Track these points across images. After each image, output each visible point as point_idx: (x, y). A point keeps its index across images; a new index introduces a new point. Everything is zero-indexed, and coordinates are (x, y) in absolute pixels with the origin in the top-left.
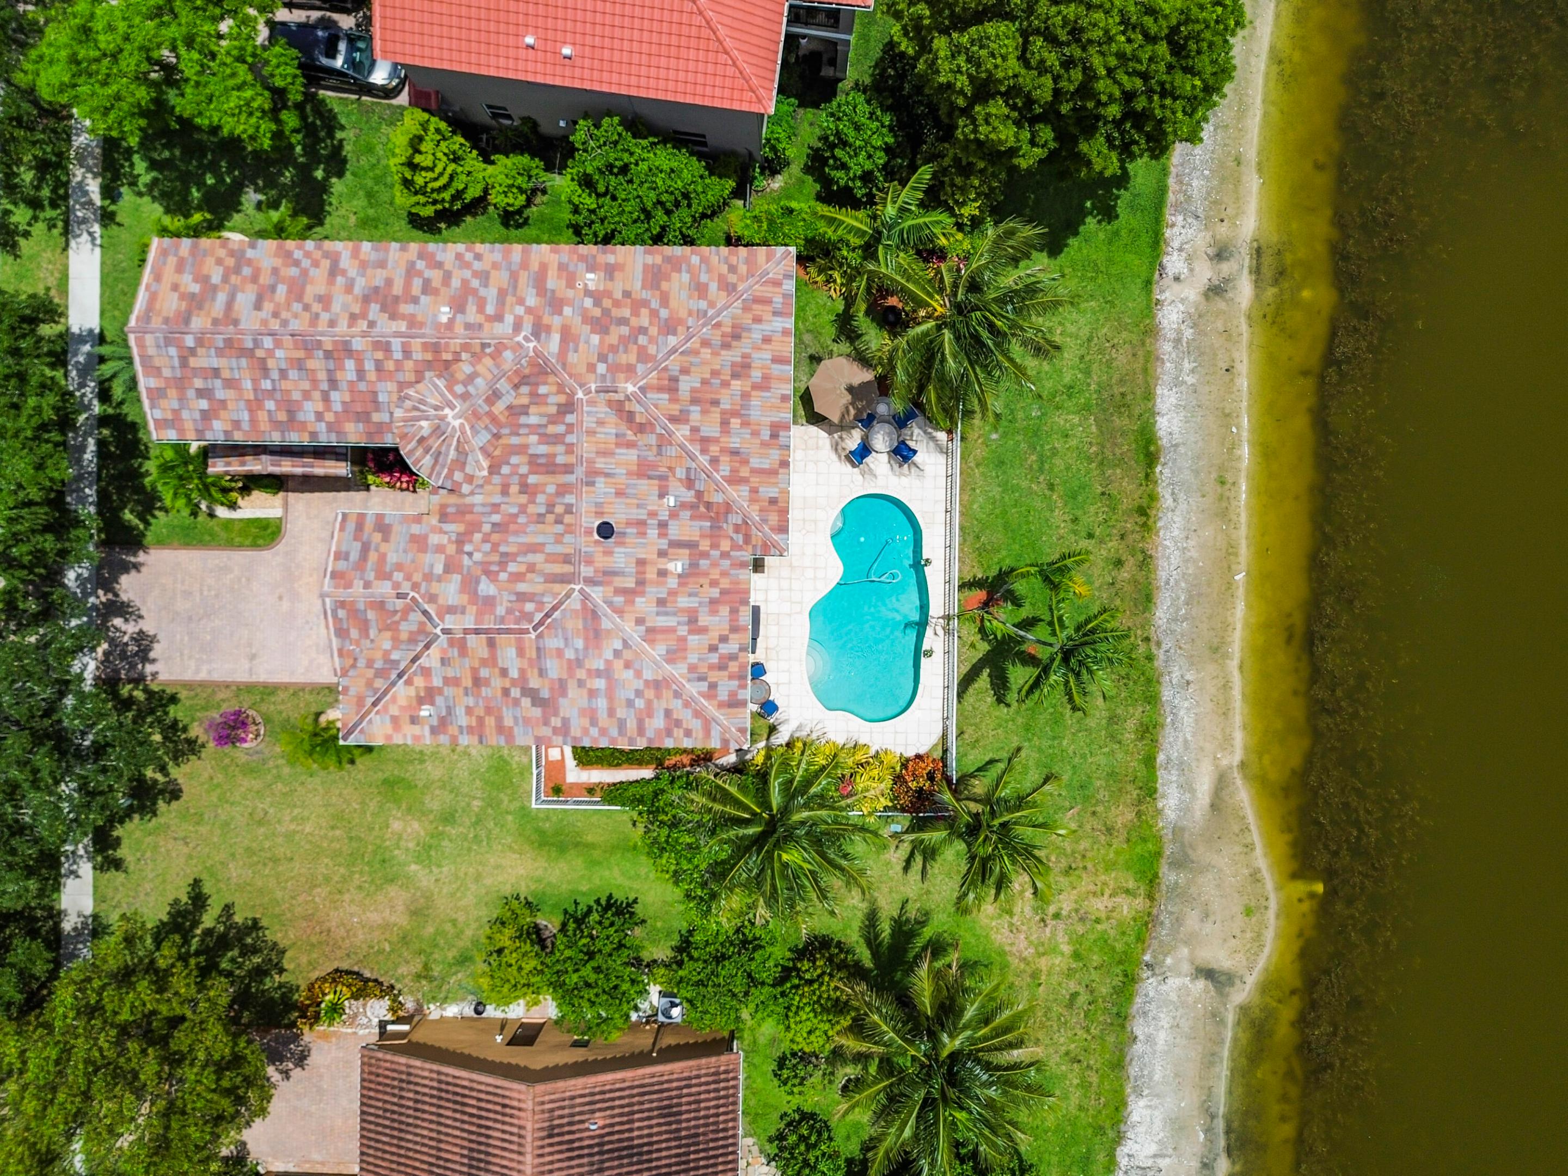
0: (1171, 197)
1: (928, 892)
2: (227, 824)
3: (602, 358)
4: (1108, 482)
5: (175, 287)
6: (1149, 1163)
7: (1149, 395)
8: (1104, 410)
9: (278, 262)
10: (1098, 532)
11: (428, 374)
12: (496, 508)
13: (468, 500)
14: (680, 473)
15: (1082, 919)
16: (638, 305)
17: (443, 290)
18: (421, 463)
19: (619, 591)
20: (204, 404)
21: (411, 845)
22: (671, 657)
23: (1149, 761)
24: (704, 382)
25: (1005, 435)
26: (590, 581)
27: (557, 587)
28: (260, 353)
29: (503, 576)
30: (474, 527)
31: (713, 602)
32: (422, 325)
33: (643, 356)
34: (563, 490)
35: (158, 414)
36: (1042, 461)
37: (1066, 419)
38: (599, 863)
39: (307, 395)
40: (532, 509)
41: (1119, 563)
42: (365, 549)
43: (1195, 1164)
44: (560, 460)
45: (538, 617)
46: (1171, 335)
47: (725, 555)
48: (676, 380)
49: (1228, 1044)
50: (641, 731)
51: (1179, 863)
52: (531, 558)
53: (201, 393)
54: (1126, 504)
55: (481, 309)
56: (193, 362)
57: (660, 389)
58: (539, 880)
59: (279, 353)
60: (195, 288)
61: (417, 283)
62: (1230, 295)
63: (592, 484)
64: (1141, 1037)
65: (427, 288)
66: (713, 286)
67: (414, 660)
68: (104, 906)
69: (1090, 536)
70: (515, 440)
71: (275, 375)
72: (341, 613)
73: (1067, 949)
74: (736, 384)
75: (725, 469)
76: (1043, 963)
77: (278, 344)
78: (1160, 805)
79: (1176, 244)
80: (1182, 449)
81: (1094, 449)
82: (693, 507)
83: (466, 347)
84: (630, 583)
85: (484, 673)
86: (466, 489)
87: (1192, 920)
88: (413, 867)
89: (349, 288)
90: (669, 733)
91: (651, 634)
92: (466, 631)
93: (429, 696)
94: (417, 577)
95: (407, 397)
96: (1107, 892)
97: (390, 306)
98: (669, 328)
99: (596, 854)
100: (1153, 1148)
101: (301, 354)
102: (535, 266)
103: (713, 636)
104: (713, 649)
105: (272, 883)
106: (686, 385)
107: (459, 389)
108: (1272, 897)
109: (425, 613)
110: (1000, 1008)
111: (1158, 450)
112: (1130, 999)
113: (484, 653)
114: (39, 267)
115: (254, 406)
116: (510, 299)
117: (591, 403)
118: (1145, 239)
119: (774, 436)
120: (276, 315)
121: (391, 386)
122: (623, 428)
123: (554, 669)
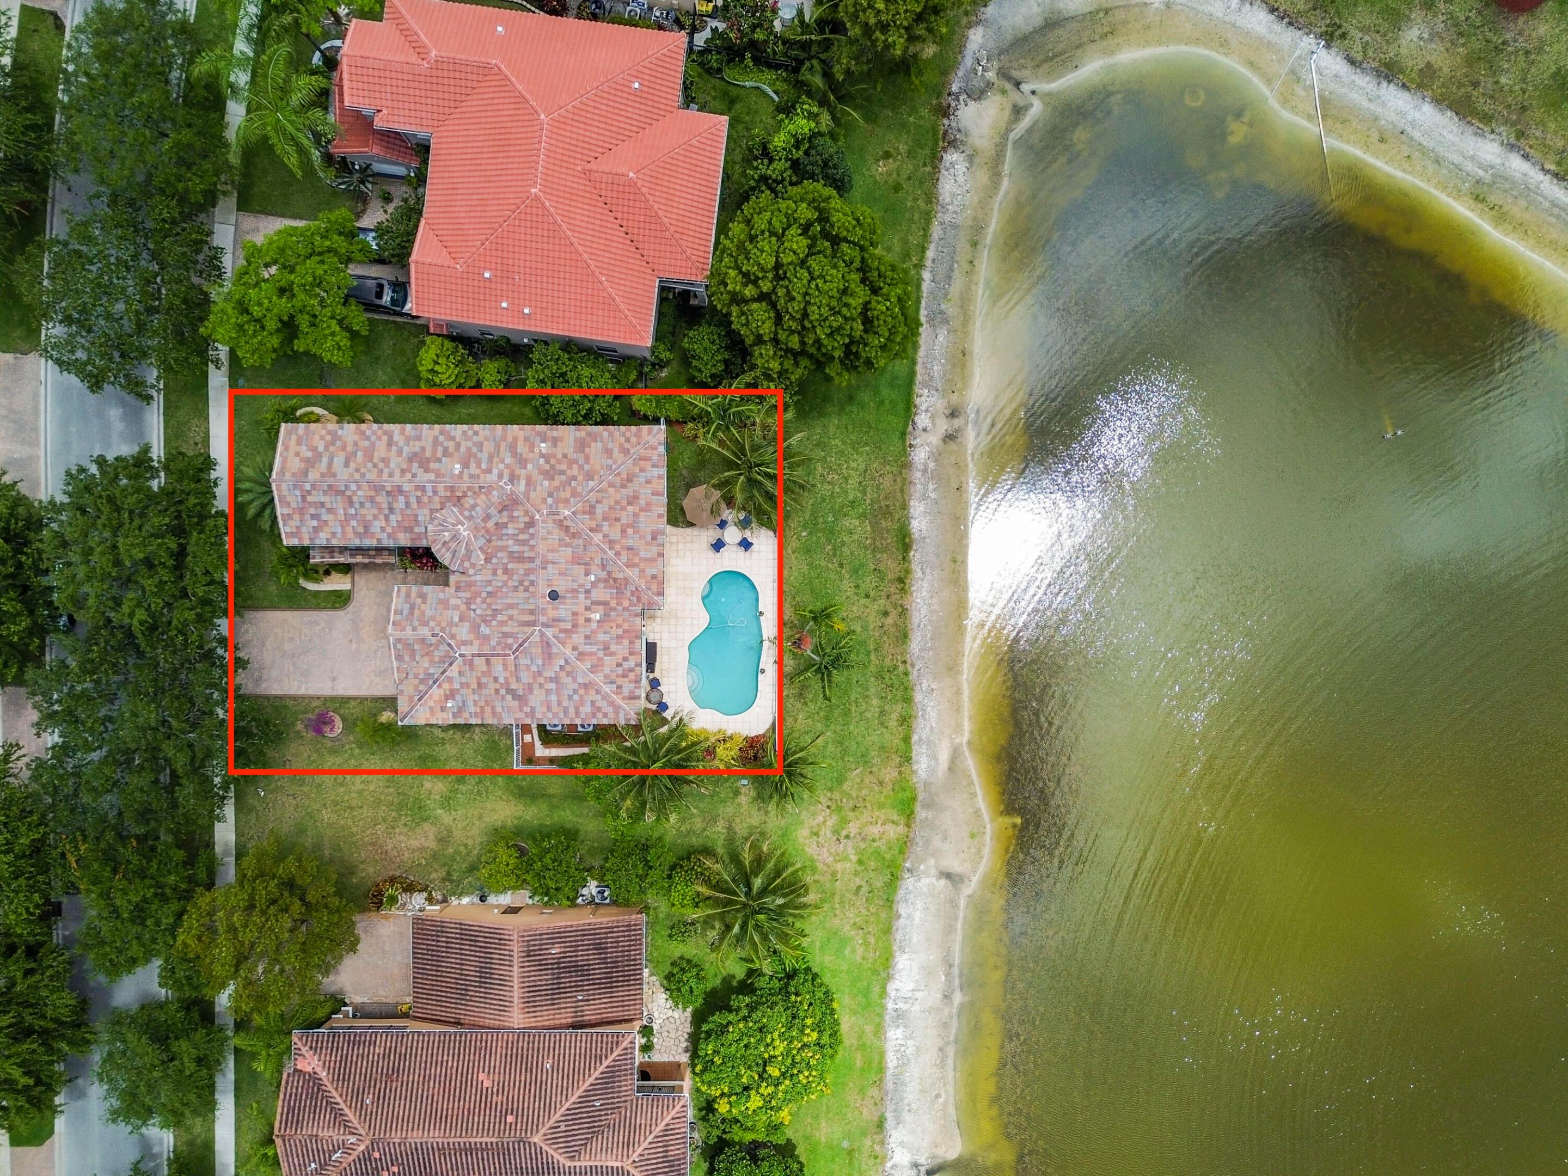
0: (919, 378)
1: (765, 822)
2: (320, 785)
3: (550, 495)
4: (879, 561)
5: (297, 454)
6: (910, 995)
7: (905, 506)
8: (876, 516)
9: (356, 438)
10: (872, 594)
11: (448, 504)
12: (489, 583)
13: (473, 578)
14: (597, 561)
15: (863, 839)
16: (572, 462)
17: (456, 454)
18: (444, 557)
19: (561, 631)
20: (315, 523)
21: (438, 797)
22: (594, 669)
23: (907, 740)
24: (610, 508)
25: (810, 533)
26: (544, 625)
27: (526, 629)
28: (348, 493)
29: (494, 623)
30: (477, 594)
31: (618, 637)
32: (444, 475)
33: (574, 493)
34: (528, 572)
35: (288, 529)
36: (835, 549)
37: (851, 522)
38: (557, 807)
39: (375, 517)
40: (510, 583)
41: (886, 614)
42: (412, 608)
43: (939, 996)
44: (526, 555)
45: (515, 647)
46: (921, 467)
47: (625, 609)
48: (594, 507)
49: (960, 921)
50: (577, 713)
51: (927, 806)
52: (510, 612)
53: (313, 517)
54: (890, 576)
55: (479, 466)
56: (309, 499)
57: (584, 513)
58: (519, 818)
59: (360, 493)
60: (309, 454)
61: (440, 451)
62: (959, 440)
63: (545, 568)
64: (904, 915)
65: (446, 453)
66: (616, 450)
67: (443, 673)
68: (243, 839)
69: (867, 596)
70: (500, 543)
71: (357, 506)
72: (399, 646)
73: (854, 858)
74: (630, 508)
75: (624, 558)
76: (839, 867)
77: (359, 487)
78: (915, 768)
79: (923, 408)
80: (928, 541)
81: (869, 541)
82: (606, 581)
83: (469, 488)
84: (568, 626)
85: (484, 680)
86: (471, 572)
87: (937, 841)
88: (439, 811)
89: (400, 452)
90: (594, 715)
91: (581, 656)
92: (473, 655)
93: (451, 695)
94: (443, 624)
95: (436, 518)
96: (880, 822)
97: (424, 464)
98: (590, 476)
99: (555, 801)
100: (912, 986)
101: (373, 493)
102: (510, 439)
103: (619, 658)
104: (619, 665)
105: (350, 822)
106: (599, 510)
107: (467, 513)
108: (988, 826)
109: (449, 645)
110: (787, 866)
111: (911, 541)
112: (895, 890)
113: (485, 668)
114: (190, 429)
115: (344, 524)
116: (495, 459)
117: (543, 522)
118: (901, 406)
119: (654, 538)
120: (357, 470)
121: (426, 512)
122: (563, 534)
123: (526, 677)
